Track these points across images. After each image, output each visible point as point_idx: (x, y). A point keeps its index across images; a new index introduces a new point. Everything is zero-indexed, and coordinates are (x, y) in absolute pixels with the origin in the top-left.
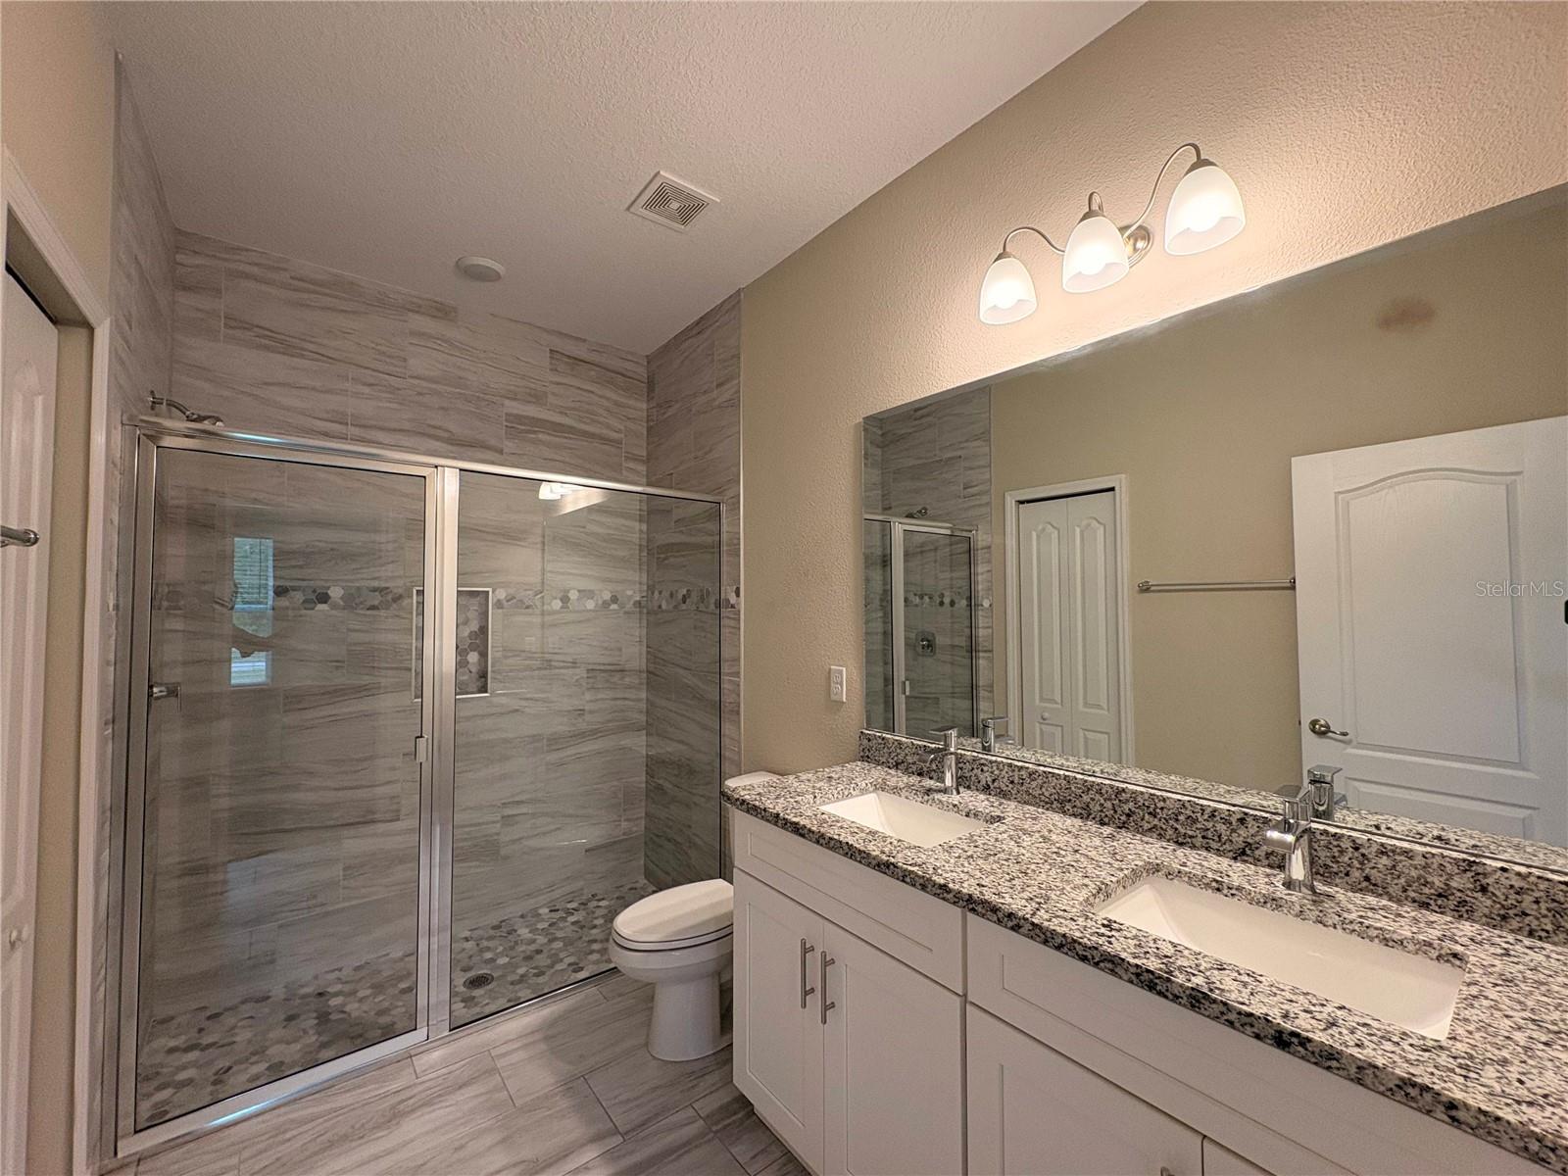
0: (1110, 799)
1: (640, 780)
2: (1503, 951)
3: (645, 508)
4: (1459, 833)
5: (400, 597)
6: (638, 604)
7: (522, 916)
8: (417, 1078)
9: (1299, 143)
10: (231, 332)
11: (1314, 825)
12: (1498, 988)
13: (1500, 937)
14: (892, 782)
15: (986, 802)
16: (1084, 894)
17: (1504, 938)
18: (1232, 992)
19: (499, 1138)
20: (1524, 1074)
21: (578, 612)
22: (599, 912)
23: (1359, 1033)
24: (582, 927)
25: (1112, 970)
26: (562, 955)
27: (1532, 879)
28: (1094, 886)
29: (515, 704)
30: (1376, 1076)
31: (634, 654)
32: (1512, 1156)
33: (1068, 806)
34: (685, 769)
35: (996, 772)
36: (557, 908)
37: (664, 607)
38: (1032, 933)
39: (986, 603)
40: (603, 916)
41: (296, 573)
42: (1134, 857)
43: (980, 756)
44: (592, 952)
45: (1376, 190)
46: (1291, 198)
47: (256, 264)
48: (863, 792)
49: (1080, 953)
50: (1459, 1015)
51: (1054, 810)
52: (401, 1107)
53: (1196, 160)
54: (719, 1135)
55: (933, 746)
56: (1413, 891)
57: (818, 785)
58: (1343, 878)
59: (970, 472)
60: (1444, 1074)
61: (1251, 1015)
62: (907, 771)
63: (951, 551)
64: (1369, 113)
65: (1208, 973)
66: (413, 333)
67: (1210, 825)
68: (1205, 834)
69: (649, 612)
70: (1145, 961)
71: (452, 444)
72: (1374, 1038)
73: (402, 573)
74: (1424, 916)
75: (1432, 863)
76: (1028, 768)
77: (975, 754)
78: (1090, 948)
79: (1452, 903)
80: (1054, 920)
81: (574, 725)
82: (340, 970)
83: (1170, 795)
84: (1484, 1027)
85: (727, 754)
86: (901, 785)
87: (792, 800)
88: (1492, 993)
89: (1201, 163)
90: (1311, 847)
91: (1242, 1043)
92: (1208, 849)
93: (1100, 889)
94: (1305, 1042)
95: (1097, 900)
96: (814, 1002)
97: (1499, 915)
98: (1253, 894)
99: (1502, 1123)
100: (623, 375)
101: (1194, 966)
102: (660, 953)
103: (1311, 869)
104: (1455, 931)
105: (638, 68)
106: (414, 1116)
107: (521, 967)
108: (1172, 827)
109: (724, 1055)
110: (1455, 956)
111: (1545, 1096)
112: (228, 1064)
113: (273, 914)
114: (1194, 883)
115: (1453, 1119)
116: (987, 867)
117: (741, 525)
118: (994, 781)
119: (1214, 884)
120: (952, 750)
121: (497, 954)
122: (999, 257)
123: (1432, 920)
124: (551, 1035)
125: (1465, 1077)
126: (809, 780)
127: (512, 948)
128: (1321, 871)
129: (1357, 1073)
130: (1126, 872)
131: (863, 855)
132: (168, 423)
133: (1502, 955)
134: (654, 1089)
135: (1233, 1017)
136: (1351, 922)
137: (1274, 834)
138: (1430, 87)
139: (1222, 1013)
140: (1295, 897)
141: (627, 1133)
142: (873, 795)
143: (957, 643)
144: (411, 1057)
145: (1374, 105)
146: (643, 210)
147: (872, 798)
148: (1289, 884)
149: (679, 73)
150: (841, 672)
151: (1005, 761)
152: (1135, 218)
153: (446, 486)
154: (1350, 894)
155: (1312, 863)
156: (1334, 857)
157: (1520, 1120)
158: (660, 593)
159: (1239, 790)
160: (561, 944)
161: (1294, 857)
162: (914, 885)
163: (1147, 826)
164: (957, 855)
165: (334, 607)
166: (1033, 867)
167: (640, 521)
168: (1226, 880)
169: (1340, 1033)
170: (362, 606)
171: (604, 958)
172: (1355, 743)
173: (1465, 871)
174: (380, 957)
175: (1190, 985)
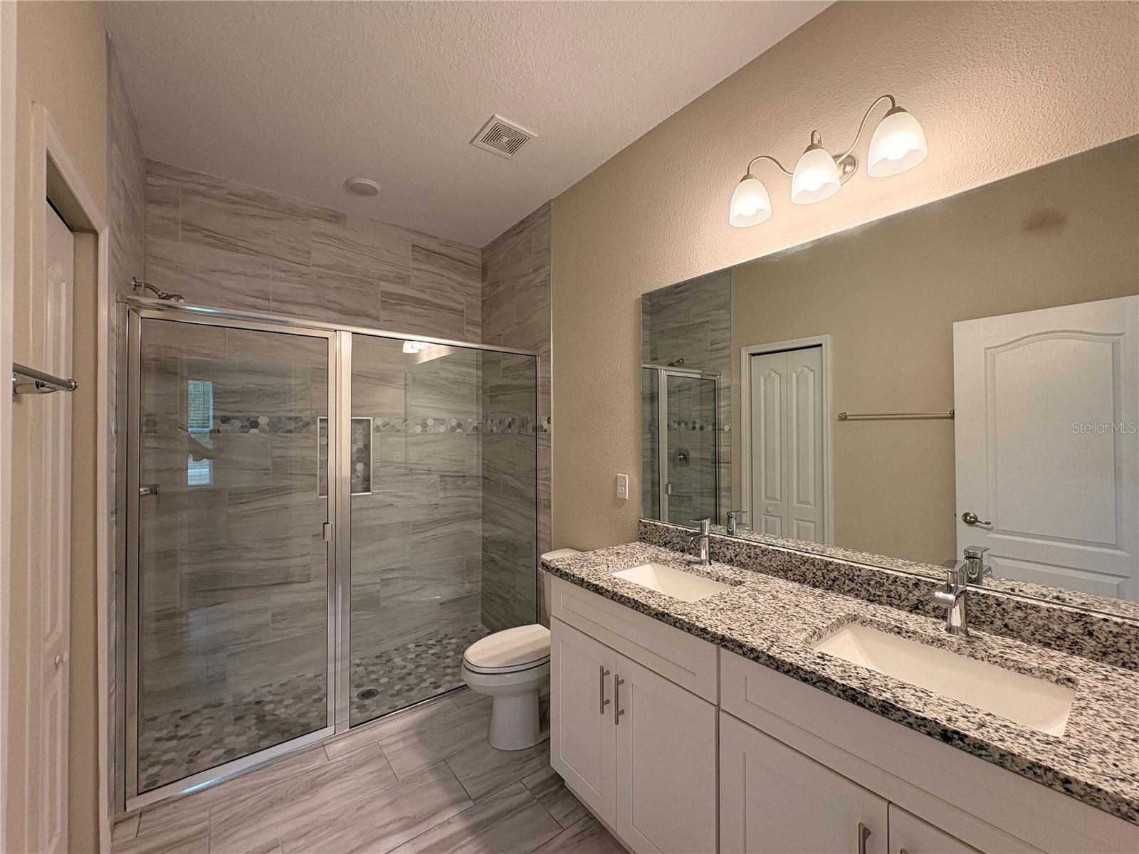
0: (820, 569)
1: (478, 554)
2: (1103, 677)
3: (480, 359)
4: (1072, 594)
5: (308, 424)
6: (477, 428)
7: (396, 650)
8: (329, 760)
9: (968, 94)
10: (185, 233)
11: (968, 588)
12: (1100, 702)
13: (1102, 667)
14: (663, 556)
15: (731, 571)
16: (803, 636)
17: (1104, 668)
18: (911, 703)
19: (388, 801)
20: (1117, 760)
21: (435, 434)
22: (450, 647)
23: (1001, 731)
24: (439, 658)
25: (826, 688)
26: (425, 677)
27: (1125, 627)
28: (810, 630)
29: (391, 500)
30: (1013, 761)
31: (474, 465)
32: (1108, 815)
33: (790, 574)
34: (511, 547)
35: (738, 550)
36: (421, 644)
37: (495, 431)
38: (768, 662)
39: (726, 428)
40: (453, 650)
41: (235, 407)
42: (838, 610)
43: (726, 538)
44: (447, 674)
45: (1024, 129)
46: (961, 135)
47: (203, 184)
48: (642, 563)
49: (802, 676)
50: (1072, 720)
51: (779, 577)
52: (319, 779)
53: (891, 107)
54: (541, 801)
55: (692, 531)
56: (1039, 635)
57: (610, 558)
58: (988, 625)
59: (714, 333)
60: (1061, 760)
61: (925, 719)
62: (672, 549)
63: (701, 389)
64: (1021, 72)
65: (894, 691)
66: (314, 233)
67: (893, 588)
68: (889, 594)
69: (484, 434)
70: (849, 682)
71: (342, 314)
72: (1012, 735)
73: (309, 407)
74: (1046, 652)
75: (1054, 615)
76: (761, 547)
77: (723, 537)
78: (809, 673)
79: (1067, 643)
80: (783, 653)
81: (431, 515)
82: (271, 686)
83: (864, 566)
84: (1090, 729)
85: (541, 535)
86: (669, 558)
87: (592, 569)
88: (1096, 706)
89: (895, 110)
90: (966, 604)
91: (917, 739)
92: (891, 605)
93: (815, 632)
94: (963, 737)
95: (813, 639)
96: (609, 709)
97: (1100, 652)
98: (924, 636)
99: (1102, 792)
100: (464, 263)
101: (883, 685)
102: (498, 676)
103: (966, 619)
104: (1068, 662)
105: (482, 40)
106: (328, 786)
107: (397, 684)
108: (865, 589)
109: (544, 746)
110: (1069, 680)
111: (1133, 775)
112: (197, 750)
113: (223, 647)
114: (881, 629)
115: (1068, 790)
116: (734, 617)
117: (551, 372)
118: (736, 556)
119: (896, 629)
120: (706, 533)
121: (379, 676)
122: (745, 178)
123: (1052, 655)
124: (420, 732)
125: (1076, 762)
126: (603, 555)
127: (390, 671)
128: (973, 620)
129: (1000, 759)
130: (833, 620)
131: (645, 607)
132: (144, 300)
133: (1103, 679)
134: (494, 769)
135: (911, 720)
136: (995, 656)
137: (940, 595)
138: (1067, 53)
139: (904, 718)
140: (954, 638)
141: (476, 799)
142: (649, 566)
143: (704, 457)
144: (323, 746)
145: (1024, 66)
146: (482, 143)
147: (648, 567)
148: (950, 629)
149: (511, 44)
150: (624, 478)
151: (744, 541)
152: (845, 149)
153: (342, 343)
154: (994, 637)
155: (967, 615)
156: (982, 611)
157: (1116, 791)
158: (492, 421)
159: (912, 563)
160: (425, 669)
161: (954, 610)
162: (682, 629)
163: (847, 588)
164: (712, 608)
165: (263, 431)
166: (767, 616)
167: (477, 369)
168: (904, 626)
169: (988, 732)
170: (281, 430)
171: (455, 679)
172: (995, 529)
173: (1077, 621)
174: (299, 677)
175: (881, 698)
